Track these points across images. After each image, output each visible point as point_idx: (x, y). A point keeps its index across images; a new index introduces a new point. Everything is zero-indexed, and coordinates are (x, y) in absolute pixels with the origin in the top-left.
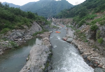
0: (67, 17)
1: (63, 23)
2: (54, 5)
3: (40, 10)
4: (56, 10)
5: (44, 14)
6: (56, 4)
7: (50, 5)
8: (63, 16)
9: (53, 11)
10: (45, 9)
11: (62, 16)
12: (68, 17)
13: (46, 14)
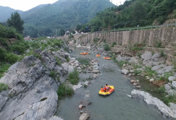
0: (117, 27)
1: (107, 49)
2: (83, 7)
3: (55, 16)
4: (87, 17)
5: (63, 24)
6: (87, 5)
7: (75, 8)
8: (104, 24)
9: (82, 19)
10: (65, 16)
11: (100, 24)
12: (122, 27)
13: (66, 23)
